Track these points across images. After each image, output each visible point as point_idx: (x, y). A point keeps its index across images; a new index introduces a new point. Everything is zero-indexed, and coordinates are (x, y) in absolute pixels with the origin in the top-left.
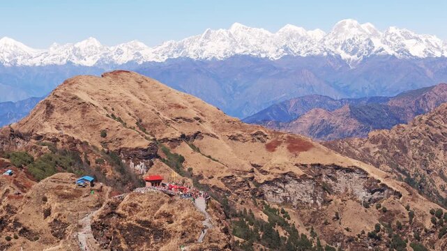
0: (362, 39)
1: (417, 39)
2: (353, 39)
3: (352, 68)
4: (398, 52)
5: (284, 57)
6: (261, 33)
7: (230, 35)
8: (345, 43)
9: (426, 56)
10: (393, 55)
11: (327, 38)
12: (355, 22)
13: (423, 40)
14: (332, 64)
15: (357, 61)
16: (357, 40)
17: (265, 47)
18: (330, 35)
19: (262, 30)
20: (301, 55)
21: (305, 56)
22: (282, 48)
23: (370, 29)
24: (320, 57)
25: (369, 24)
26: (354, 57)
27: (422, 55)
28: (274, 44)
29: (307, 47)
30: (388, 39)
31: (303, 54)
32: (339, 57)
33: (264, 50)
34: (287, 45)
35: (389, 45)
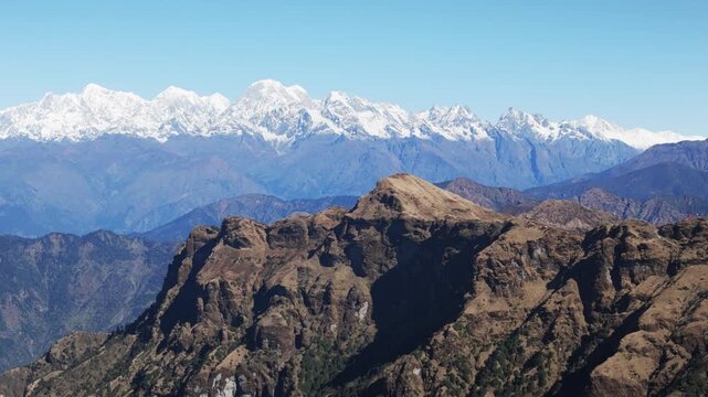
0: (295, 110)
1: (372, 109)
2: (281, 110)
3: (279, 153)
4: (348, 130)
5: (171, 137)
6: (130, 100)
7: (83, 103)
8: (268, 116)
9: (389, 136)
10: (343, 135)
11: (234, 108)
12: (278, 84)
13: (381, 111)
14: (250, 147)
15: (287, 144)
16: (286, 112)
17: (140, 122)
18: (241, 104)
19: (131, 94)
20: (203, 134)
21: (209, 135)
22: (169, 123)
23: (299, 94)
24: (230, 139)
25: (297, 87)
26: (283, 138)
27: (383, 135)
28: (152, 117)
29: (210, 122)
30: (332, 110)
31: (205, 133)
32: (259, 137)
33: (140, 126)
34: (174, 119)
35: (334, 119)
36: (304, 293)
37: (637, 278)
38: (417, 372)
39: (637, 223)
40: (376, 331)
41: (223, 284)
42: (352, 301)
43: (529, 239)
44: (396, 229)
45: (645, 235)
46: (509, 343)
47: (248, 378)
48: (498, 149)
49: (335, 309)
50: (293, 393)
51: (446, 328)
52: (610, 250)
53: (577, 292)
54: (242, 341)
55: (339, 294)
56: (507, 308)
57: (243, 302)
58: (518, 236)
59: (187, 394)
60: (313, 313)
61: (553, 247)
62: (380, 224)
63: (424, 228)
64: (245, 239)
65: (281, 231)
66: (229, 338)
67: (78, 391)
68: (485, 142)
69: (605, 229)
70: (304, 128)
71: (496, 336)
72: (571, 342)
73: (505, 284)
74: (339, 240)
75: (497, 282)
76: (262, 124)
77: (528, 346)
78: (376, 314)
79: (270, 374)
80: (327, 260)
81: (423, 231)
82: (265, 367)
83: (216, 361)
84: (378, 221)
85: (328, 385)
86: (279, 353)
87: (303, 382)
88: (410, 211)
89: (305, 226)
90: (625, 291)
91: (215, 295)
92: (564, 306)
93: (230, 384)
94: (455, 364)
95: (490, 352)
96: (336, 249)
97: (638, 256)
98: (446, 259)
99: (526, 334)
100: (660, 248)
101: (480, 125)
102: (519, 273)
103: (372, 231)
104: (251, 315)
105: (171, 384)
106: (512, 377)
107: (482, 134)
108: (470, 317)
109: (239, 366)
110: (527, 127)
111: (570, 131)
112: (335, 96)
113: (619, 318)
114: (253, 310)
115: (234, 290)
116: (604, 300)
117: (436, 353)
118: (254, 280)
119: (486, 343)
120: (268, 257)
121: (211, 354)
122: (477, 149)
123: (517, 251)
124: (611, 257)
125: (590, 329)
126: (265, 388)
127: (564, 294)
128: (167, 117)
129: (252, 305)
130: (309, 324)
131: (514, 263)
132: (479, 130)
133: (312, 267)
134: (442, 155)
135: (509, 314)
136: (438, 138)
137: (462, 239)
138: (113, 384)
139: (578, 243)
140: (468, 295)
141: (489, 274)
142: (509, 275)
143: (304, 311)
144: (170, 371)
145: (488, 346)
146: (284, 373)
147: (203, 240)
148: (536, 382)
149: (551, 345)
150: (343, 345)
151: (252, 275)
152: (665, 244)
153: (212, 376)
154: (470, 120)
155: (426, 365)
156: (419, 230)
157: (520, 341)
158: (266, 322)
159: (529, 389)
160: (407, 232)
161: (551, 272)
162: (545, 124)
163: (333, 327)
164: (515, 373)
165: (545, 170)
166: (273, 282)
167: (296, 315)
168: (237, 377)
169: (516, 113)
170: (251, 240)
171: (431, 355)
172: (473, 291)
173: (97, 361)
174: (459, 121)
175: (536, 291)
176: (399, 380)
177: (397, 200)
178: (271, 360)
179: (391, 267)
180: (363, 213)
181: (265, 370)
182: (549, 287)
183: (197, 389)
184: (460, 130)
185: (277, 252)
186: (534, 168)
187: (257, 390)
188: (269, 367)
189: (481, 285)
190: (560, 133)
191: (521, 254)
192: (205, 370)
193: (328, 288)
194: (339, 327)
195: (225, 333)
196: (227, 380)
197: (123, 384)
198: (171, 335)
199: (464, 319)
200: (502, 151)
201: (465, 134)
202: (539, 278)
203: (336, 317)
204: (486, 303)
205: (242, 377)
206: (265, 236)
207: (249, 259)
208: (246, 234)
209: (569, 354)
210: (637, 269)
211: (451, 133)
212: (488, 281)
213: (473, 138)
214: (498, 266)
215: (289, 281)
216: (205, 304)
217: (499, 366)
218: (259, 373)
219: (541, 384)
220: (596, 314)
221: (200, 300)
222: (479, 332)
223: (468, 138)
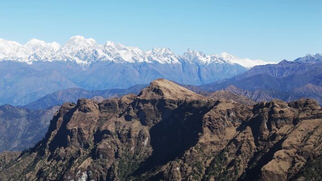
1: (125, 49)
2: (84, 49)
3: (84, 69)
4: (115, 59)
5: (34, 62)
6: (14, 45)
8: (78, 53)
9: (134, 62)
10: (113, 61)
11: (63, 48)
12: (83, 38)
13: (130, 50)
14: (71, 67)
15: (87, 65)
16: (87, 51)
18: (66, 47)
19: (15, 42)
21: (51, 61)
22: (33, 55)
23: (92, 42)
24: (62, 62)
25: (92, 39)
26: (85, 62)
28: (25, 52)
29: (52, 55)
30: (108, 50)
31: (50, 60)
32: (75, 62)
33: (19, 57)
34: (35, 54)
35: (109, 54)
36: (118, 133)
37: (279, 126)
38: (178, 169)
39: (278, 101)
40: (153, 150)
41: (79, 129)
42: (141, 137)
43: (228, 108)
44: (161, 104)
45: (282, 107)
46: (220, 155)
47: (93, 172)
48: (183, 68)
49: (133, 140)
50: (115, 179)
51: (191, 149)
52: (267, 113)
53: (251, 132)
54: (89, 155)
55: (134, 134)
56: (219, 140)
57: (89, 137)
58: (223, 107)
59: (64, 179)
60: (122, 142)
61: (239, 112)
62: (153, 102)
63: (175, 103)
64: (89, 109)
65: (105, 105)
66: (83, 154)
67: (10, 179)
68: (177, 64)
69: (263, 104)
70: (95, 58)
71: (214, 152)
72: (249, 155)
73: (217, 129)
74: (134, 109)
75: (214, 128)
76: (76, 56)
77: (229, 157)
78: (152, 143)
79: (103, 170)
80: (128, 118)
81: (174, 105)
82: (101, 167)
83: (77, 164)
84: (152, 100)
85: (132, 175)
86: (107, 161)
87: (120, 174)
88: (167, 96)
89: (117, 103)
90: (274, 132)
91: (76, 134)
92: (246, 139)
93: (85, 175)
94: (196, 165)
95: (211, 160)
96: (133, 113)
97: (279, 116)
98: (186, 117)
99: (228, 151)
100: (289, 112)
101: (175, 57)
102: (223, 124)
103: (149, 105)
104: (93, 143)
105: (56, 175)
106: (222, 171)
107: (176, 61)
108: (202, 144)
109: (89, 167)
110: (196, 58)
111: (215, 59)
112: (109, 43)
113: (271, 144)
114: (94, 141)
115: (85, 132)
116: (264, 136)
117: (187, 160)
118: (94, 127)
119: (209, 156)
120: (100, 117)
121: (75, 161)
122: (174, 68)
123: (222, 114)
124: (267, 116)
125: (257, 149)
126: (101, 177)
127: (245, 133)
128: (31, 53)
129: (93, 139)
130: (121, 147)
131: (221, 119)
132: (175, 59)
133: (121, 121)
134: (158, 70)
135: (219, 143)
136: (156, 63)
137: (193, 108)
138: (28, 175)
139: (250, 110)
140: (200, 134)
141: (210, 124)
142: (219, 125)
143: (118, 141)
144: (55, 169)
145: (210, 157)
146: (110, 170)
147: (68, 109)
148: (234, 173)
149: (240, 156)
150: (137, 157)
151: (92, 125)
152: (291, 110)
153: (76, 171)
154: (170, 55)
155: (182, 166)
156: (172, 104)
157: (226, 155)
158: (101, 146)
159: (231, 176)
160: (166, 105)
161: (238, 123)
162: (204, 56)
163: (132, 148)
164: (224, 169)
165: (204, 77)
166: (103, 128)
167: (114, 143)
168: (88, 172)
169: (191, 51)
170: (91, 109)
171: (184, 161)
172: (202, 132)
173: (19, 165)
174: (165, 55)
175: (231, 132)
176: (170, 173)
177: (161, 91)
178: (104, 164)
179: (159, 121)
180: (145, 96)
181: (101, 168)
182: (237, 130)
183: (69, 178)
184: (166, 59)
185: (104, 115)
186: (200, 76)
187: (97, 178)
188: (103, 166)
189: (206, 129)
190: (211, 61)
191: (224, 115)
192: (73, 169)
193: (130, 131)
194: (135, 148)
195: (81, 151)
196: (83, 173)
197: (32, 175)
198: (55, 152)
199: (199, 145)
200: (185, 68)
201: (168, 60)
202: (233, 126)
203: (134, 144)
204: (209, 137)
205: (91, 172)
206: (98, 107)
207: (91, 118)
208: (89, 106)
209: (248, 160)
210: (279, 122)
211: (162, 60)
212: (209, 127)
213: (172, 63)
214: (214, 120)
215: (111, 128)
216: (71, 138)
217: (216, 166)
218: (98, 170)
219: (236, 174)
220: (260, 142)
221: (69, 137)
222: (206, 151)
223: (169, 62)
